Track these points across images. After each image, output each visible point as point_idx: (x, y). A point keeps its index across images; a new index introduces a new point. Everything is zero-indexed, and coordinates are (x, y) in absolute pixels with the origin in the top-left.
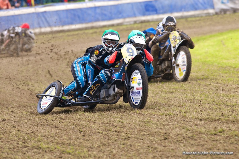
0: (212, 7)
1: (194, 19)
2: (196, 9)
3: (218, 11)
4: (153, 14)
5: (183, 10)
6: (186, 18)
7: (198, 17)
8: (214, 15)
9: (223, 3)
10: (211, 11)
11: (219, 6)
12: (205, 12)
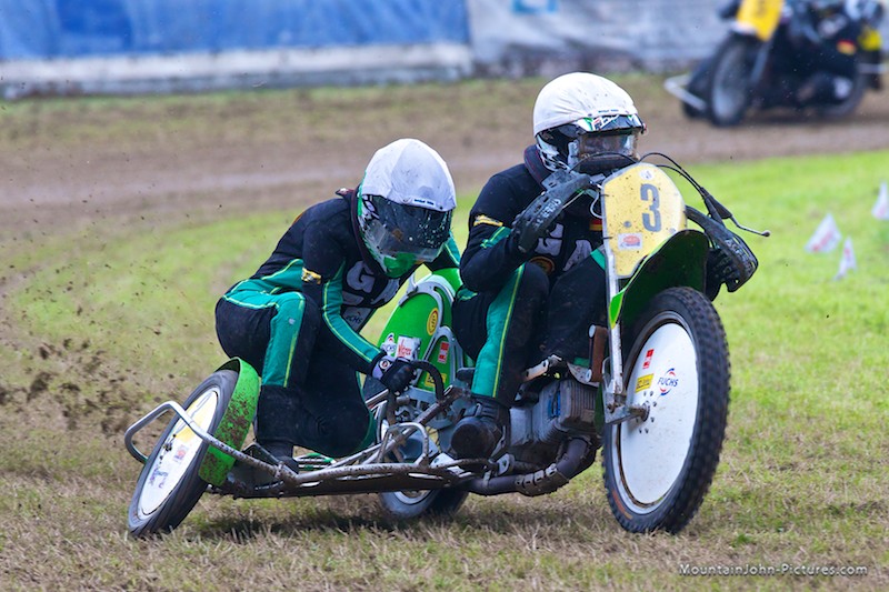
0: (461, 30)
1: (347, 95)
2: (362, 39)
3: (488, 54)
4: (107, 52)
5: (286, 36)
6: (302, 84)
7: (371, 83)
8: (464, 78)
9: (521, 9)
10: (450, 54)
11: (499, 26)
12: (417, 55)
